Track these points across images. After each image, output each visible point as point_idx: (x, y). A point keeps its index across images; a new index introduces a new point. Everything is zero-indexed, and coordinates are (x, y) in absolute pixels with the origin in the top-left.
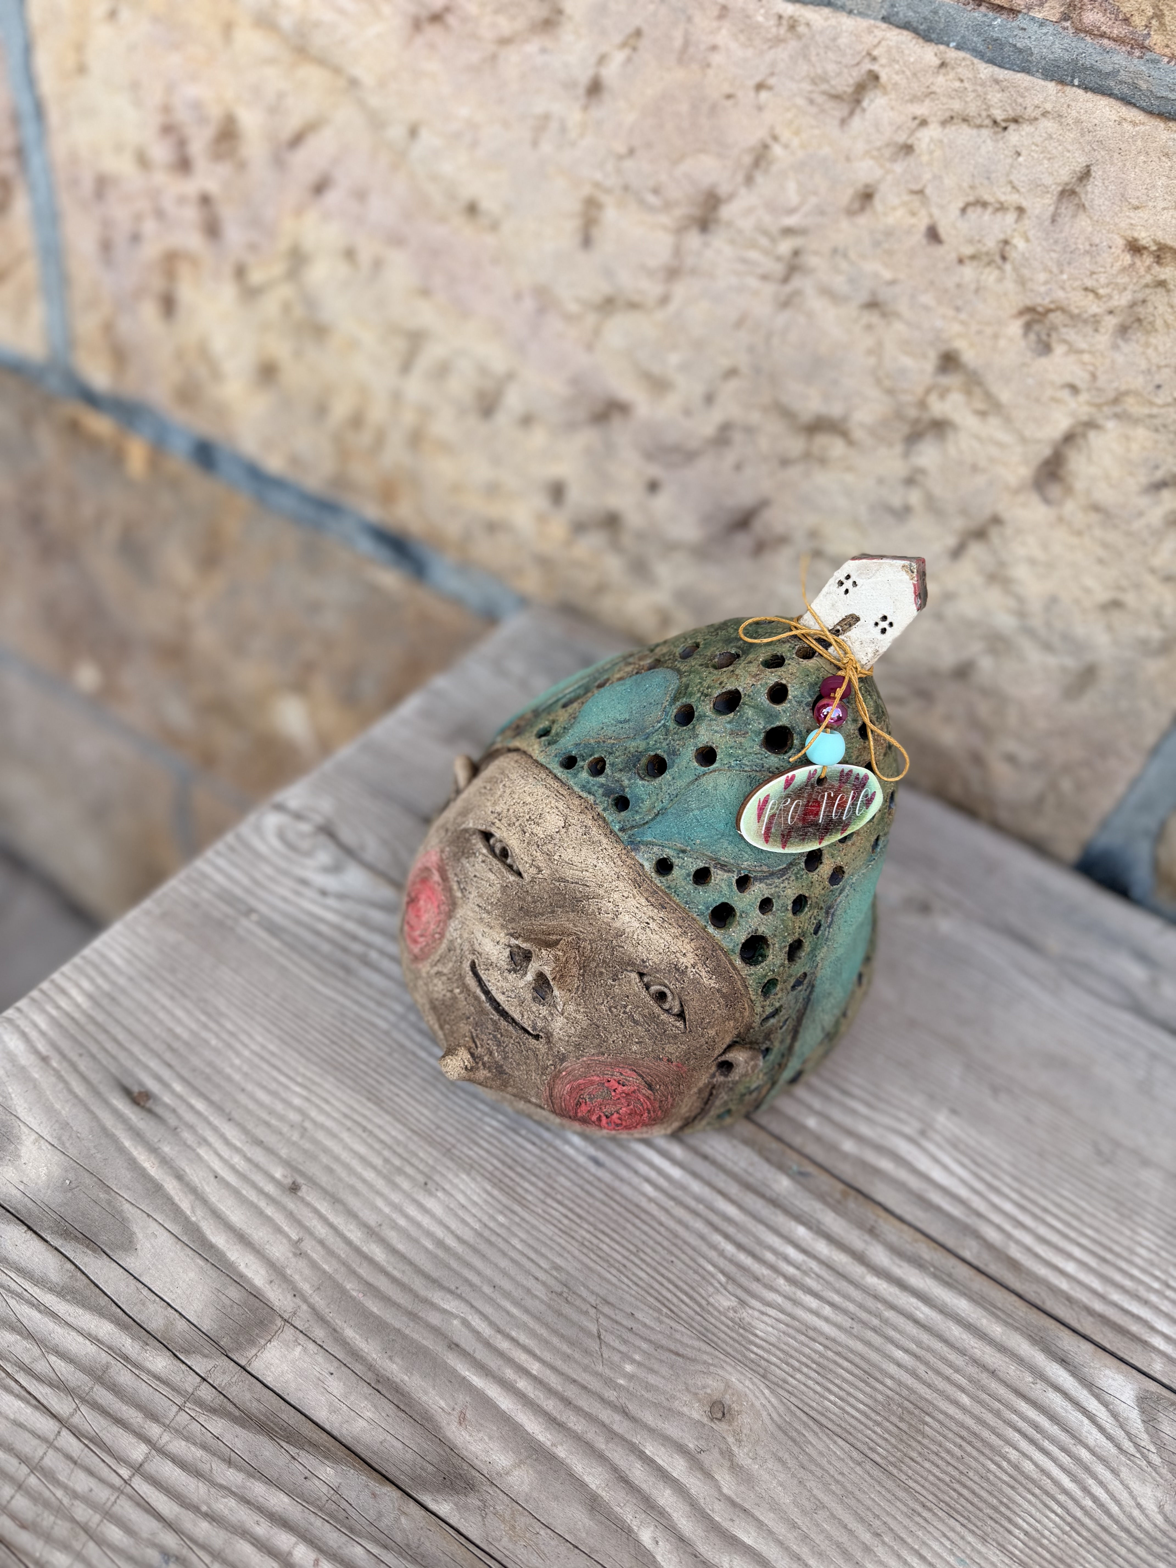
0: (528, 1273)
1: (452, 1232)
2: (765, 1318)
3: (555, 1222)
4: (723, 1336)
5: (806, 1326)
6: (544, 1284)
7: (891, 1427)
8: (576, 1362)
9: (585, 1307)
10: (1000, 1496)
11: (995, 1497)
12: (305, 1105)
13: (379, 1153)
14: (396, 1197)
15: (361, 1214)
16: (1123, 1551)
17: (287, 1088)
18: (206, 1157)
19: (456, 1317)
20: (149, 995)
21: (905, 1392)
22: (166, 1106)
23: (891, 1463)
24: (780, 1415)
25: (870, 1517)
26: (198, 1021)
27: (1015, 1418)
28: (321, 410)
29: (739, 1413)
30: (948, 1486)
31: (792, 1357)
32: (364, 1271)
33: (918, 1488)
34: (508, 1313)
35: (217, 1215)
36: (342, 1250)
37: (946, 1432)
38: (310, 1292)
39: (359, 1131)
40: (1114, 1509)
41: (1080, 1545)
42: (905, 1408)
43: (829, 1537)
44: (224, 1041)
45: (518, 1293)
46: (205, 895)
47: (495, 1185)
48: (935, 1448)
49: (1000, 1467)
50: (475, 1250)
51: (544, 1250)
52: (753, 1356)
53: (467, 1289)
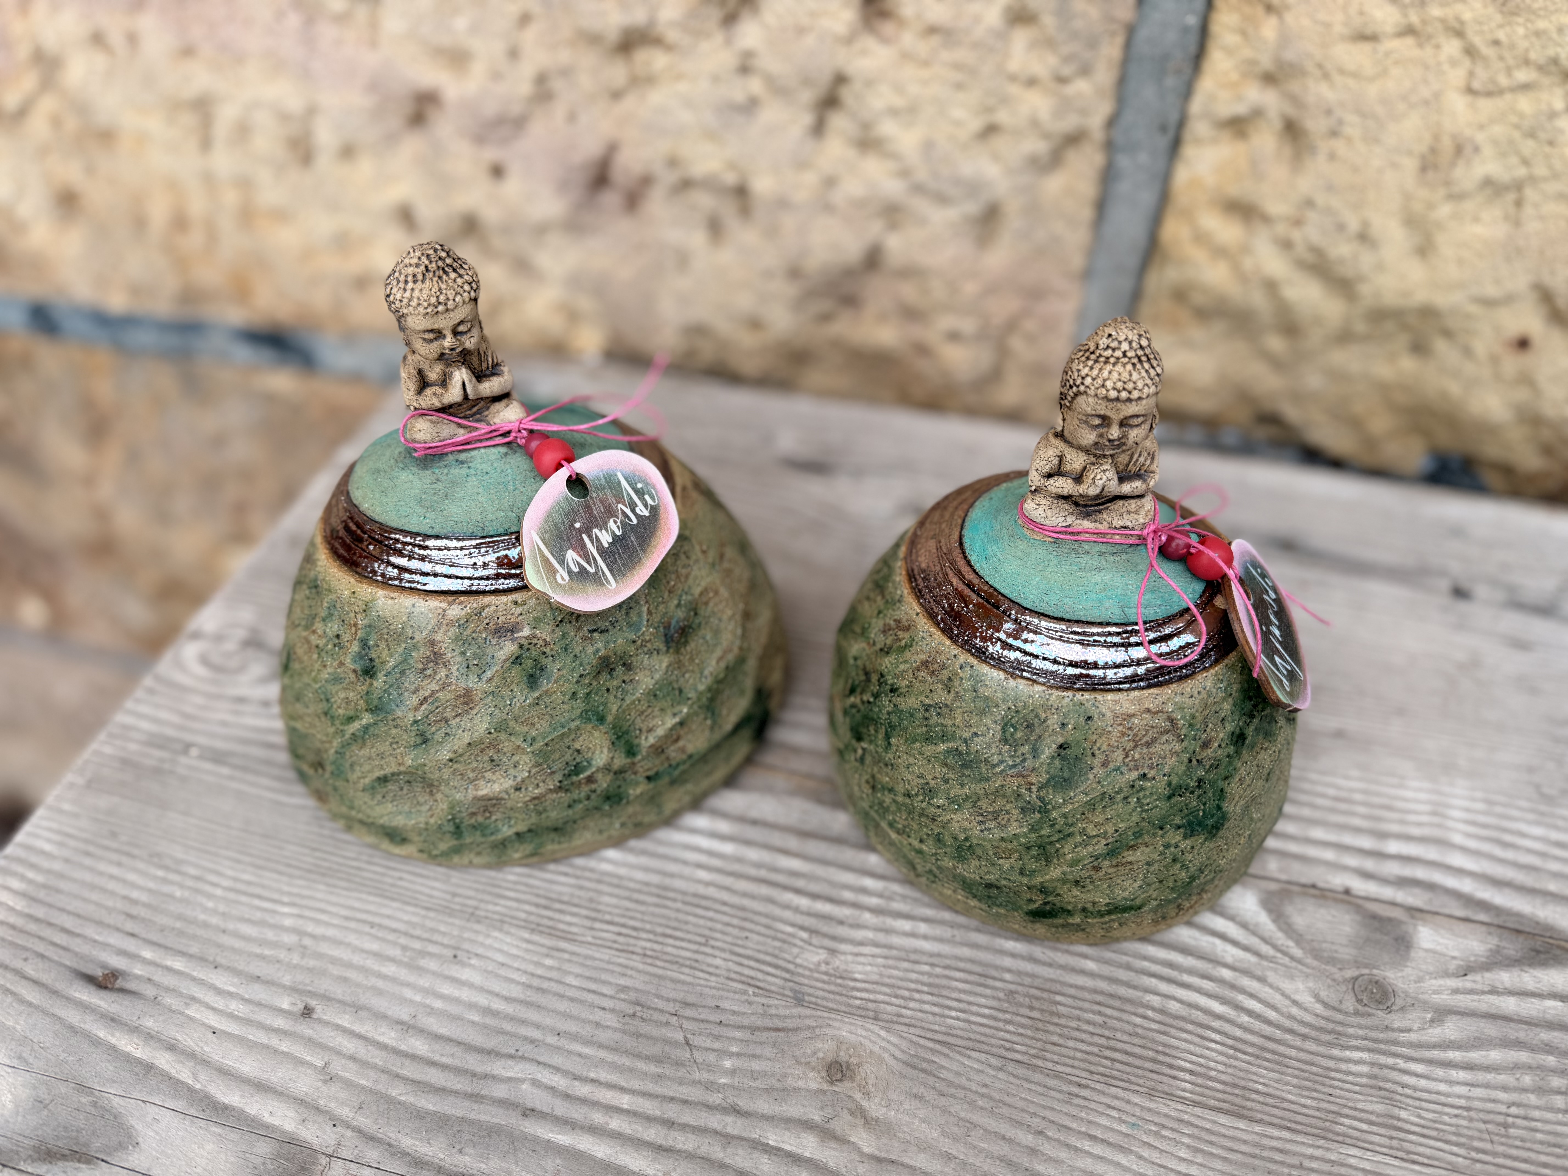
0: (592, 1006)
1: (497, 995)
2: (861, 959)
3: (609, 944)
4: (821, 993)
5: (906, 951)
6: (612, 1010)
7: (1023, 1021)
8: (669, 1078)
9: (664, 1018)
10: (1155, 1046)
11: (1150, 1049)
12: (300, 922)
13: (395, 944)
14: (424, 982)
15: (390, 1013)
16: (1293, 1053)
17: (274, 912)
18: (198, 1016)
19: (523, 1081)
20: (91, 870)
21: (1027, 981)
22: (138, 977)
23: (1034, 1056)
24: (903, 1051)
25: (1027, 1118)
26: (155, 878)
27: (1146, 964)
28: (140, 223)
29: (859, 1065)
30: (1098, 1056)
31: (899, 988)
32: (409, 1070)
33: (1068, 1070)
34: (580, 1055)
35: (225, 1073)
36: (378, 1058)
37: (1080, 1004)
38: (351, 1115)
39: (367, 929)
40: (1272, 1015)
41: (1249, 1063)
42: (1031, 997)
43: (990, 1155)
44: (189, 888)
45: (587, 1031)
46: (133, 747)
47: (533, 931)
48: (1074, 1024)
49: (1145, 1017)
50: (527, 1004)
51: (604, 976)
52: (858, 1002)
53: (529, 1047)
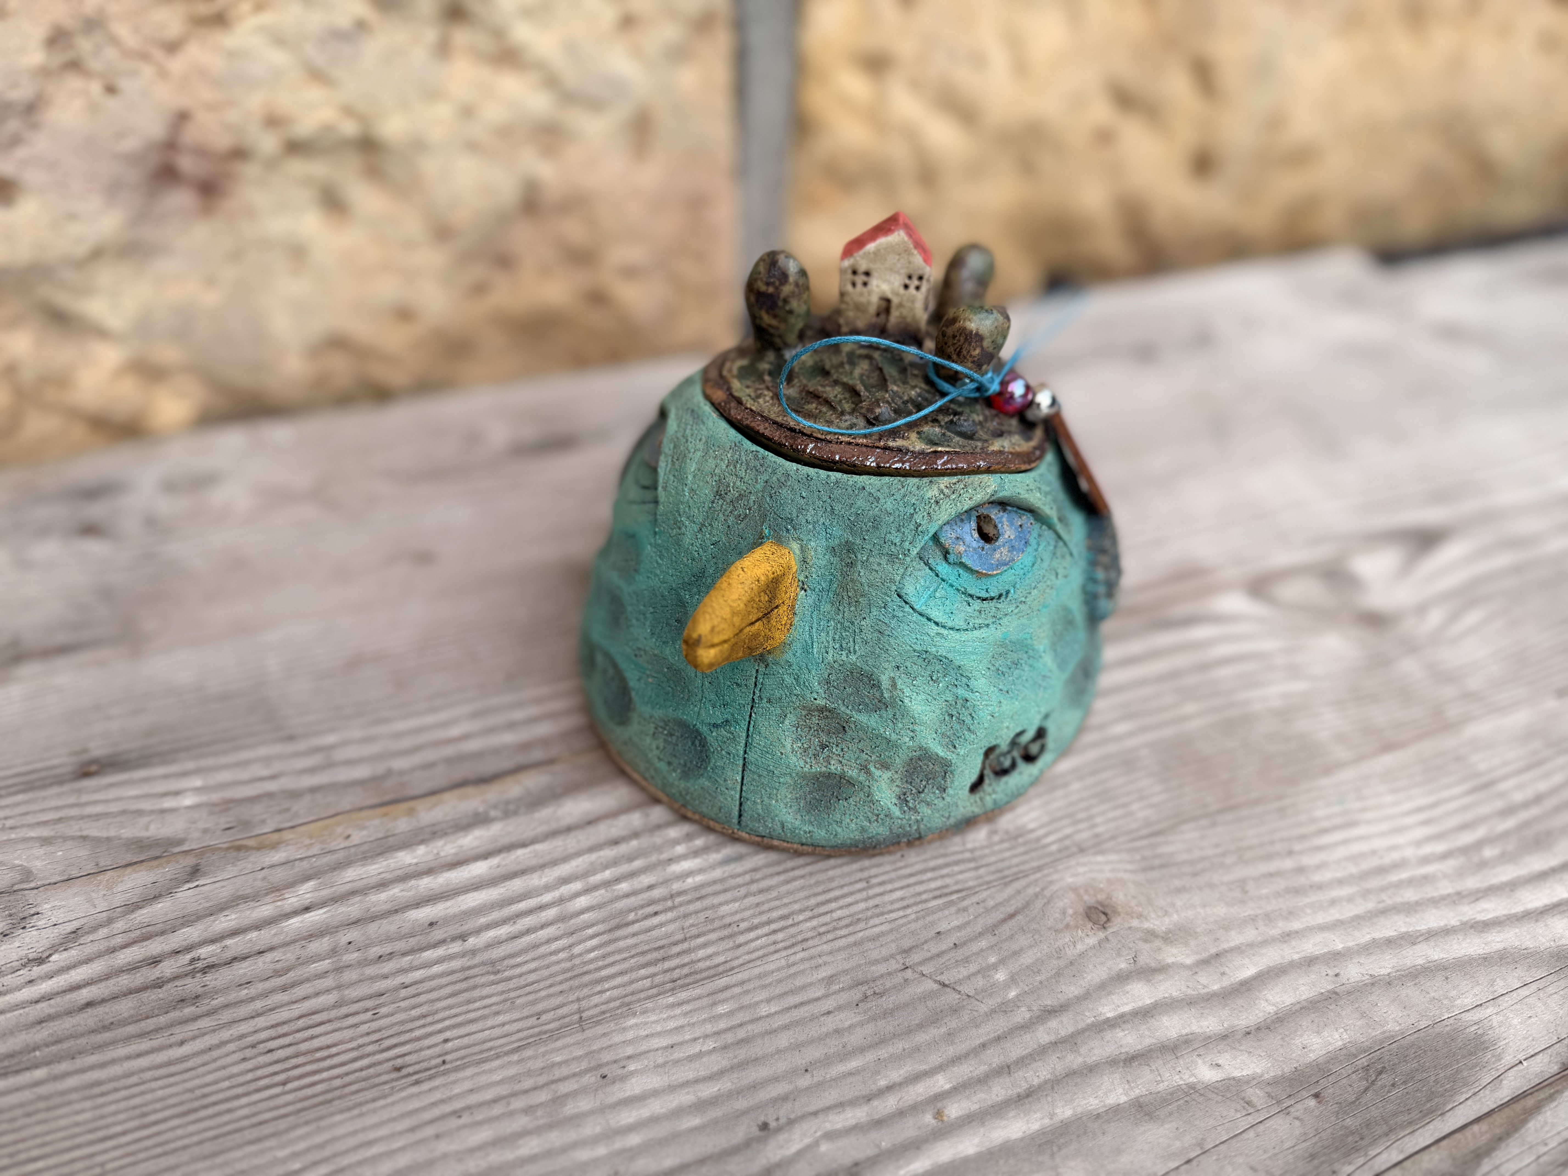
0: (813, 1018)
1: (697, 1081)
3: (773, 948)
6: (840, 1008)
8: (960, 1030)
9: (898, 978)
13: (511, 1114)
14: (591, 1128)
19: (817, 1143)
24: (1131, 862)
25: (1271, 848)
29: (1109, 897)
34: (851, 1074)
43: (1277, 895)
45: (833, 1046)
47: (672, 991)
50: (742, 1065)
52: (1054, 848)
53: (788, 1106)
